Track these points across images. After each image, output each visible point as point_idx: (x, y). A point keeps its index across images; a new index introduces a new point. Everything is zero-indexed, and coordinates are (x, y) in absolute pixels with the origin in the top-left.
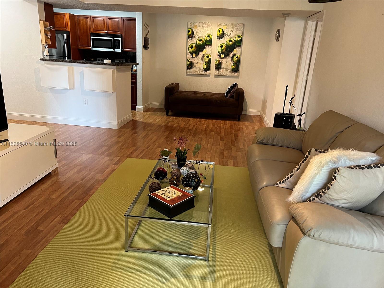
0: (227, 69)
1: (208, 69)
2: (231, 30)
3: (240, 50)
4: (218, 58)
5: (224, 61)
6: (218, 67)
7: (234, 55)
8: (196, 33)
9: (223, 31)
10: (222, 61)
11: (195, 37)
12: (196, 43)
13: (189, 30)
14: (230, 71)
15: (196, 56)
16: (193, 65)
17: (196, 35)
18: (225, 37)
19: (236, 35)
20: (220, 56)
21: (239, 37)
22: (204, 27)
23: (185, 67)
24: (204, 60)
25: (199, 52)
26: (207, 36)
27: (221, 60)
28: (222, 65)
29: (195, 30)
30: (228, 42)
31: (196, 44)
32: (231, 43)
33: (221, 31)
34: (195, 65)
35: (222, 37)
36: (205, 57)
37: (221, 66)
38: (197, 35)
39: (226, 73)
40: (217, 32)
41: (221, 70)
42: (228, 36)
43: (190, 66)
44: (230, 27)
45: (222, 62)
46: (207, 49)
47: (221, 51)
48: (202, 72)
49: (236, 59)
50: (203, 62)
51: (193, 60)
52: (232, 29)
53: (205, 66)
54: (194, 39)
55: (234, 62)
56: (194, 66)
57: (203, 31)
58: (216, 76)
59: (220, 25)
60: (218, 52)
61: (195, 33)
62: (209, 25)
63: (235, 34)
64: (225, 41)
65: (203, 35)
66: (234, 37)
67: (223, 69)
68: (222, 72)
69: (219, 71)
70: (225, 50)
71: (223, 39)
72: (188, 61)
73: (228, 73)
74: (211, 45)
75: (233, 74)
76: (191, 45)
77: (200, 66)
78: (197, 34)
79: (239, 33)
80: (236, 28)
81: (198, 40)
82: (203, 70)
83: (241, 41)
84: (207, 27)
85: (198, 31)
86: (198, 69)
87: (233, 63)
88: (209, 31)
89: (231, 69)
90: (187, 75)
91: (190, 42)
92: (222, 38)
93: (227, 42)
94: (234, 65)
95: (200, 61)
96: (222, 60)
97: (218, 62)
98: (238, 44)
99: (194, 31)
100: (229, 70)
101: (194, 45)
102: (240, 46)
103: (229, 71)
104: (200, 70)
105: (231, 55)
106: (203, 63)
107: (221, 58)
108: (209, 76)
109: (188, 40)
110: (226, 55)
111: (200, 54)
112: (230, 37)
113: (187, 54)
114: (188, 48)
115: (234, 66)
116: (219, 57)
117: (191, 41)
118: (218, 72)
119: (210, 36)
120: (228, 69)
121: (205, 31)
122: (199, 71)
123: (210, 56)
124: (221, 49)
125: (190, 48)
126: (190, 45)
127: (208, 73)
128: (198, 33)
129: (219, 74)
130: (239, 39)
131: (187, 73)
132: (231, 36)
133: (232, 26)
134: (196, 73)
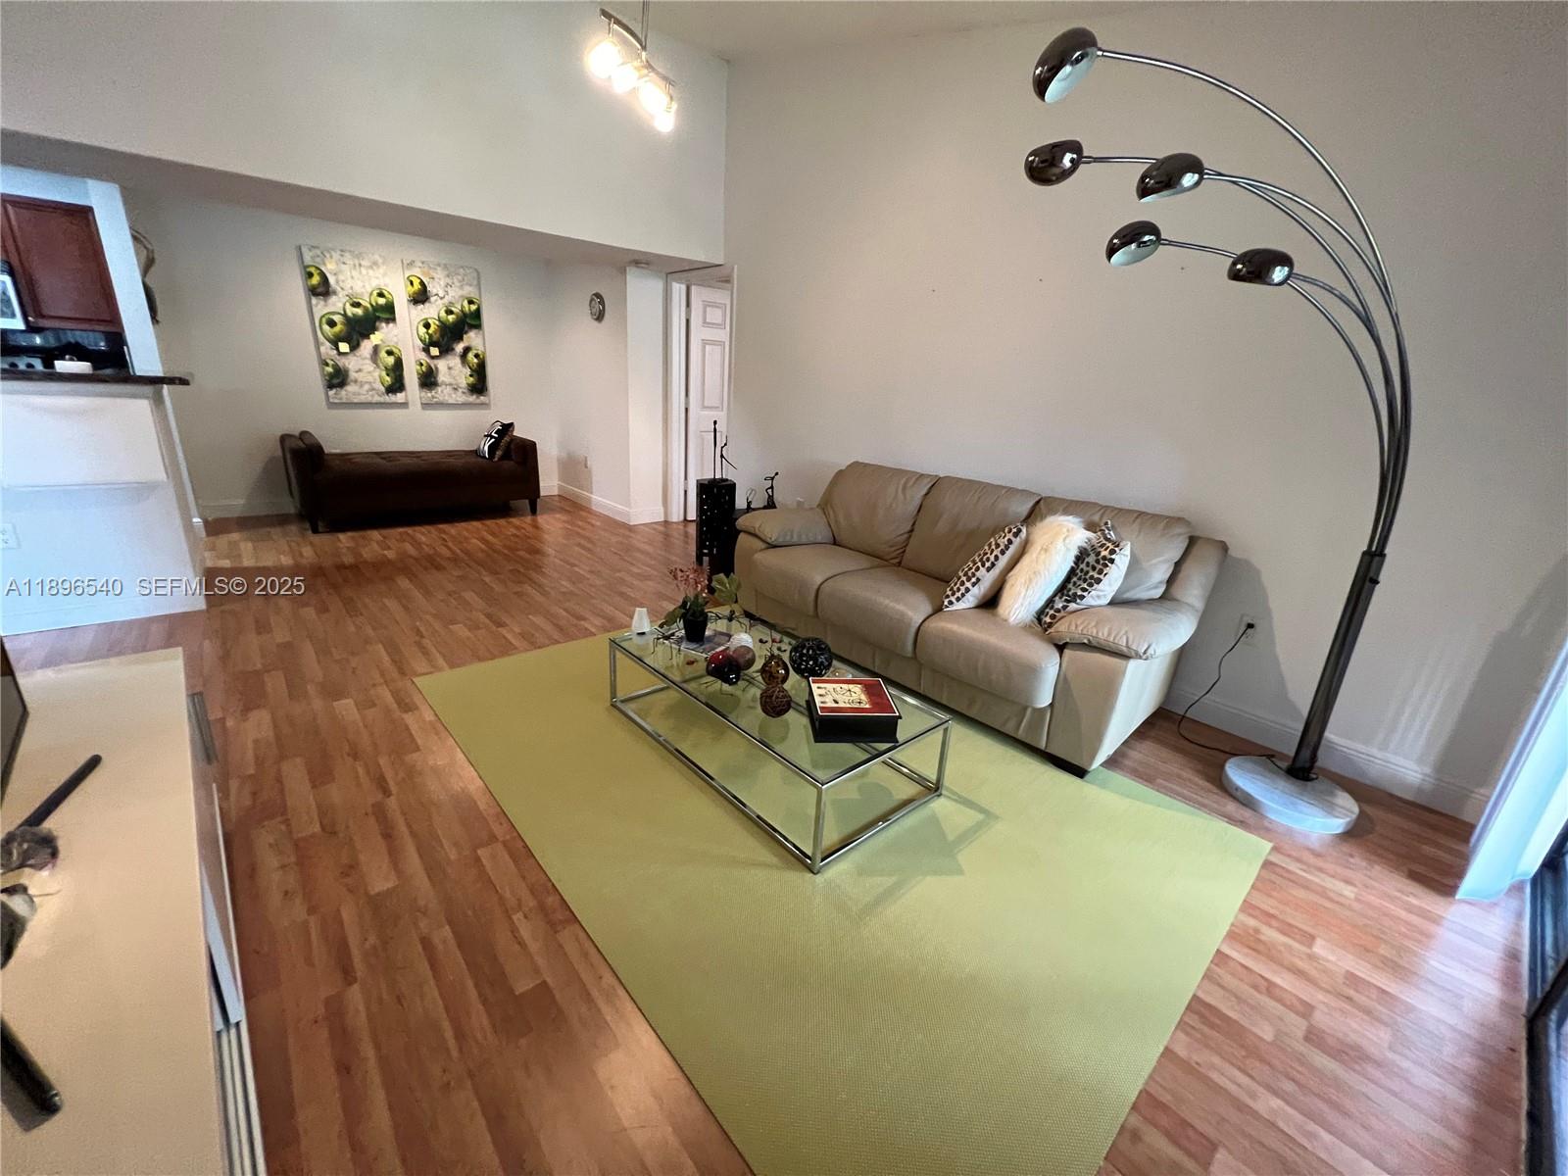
0: (455, 387)
1: (397, 385)
2: (446, 281)
3: (481, 337)
4: (423, 356)
5: (442, 365)
6: (428, 380)
7: (467, 350)
8: (337, 282)
9: (422, 283)
10: (435, 365)
11: (334, 292)
12: (345, 311)
13: (308, 270)
14: (464, 390)
15: (351, 350)
16: (348, 376)
17: (339, 289)
18: (433, 299)
19: (462, 296)
20: (426, 350)
21: (471, 302)
22: (360, 265)
23: (317, 382)
24: (379, 361)
25: (360, 339)
26: (375, 293)
27: (432, 363)
28: (437, 375)
29: (330, 273)
30: (443, 314)
31: (345, 315)
32: (451, 318)
33: (416, 282)
34: (353, 375)
35: (422, 299)
36: (383, 354)
37: (435, 378)
38: (342, 289)
39: (454, 396)
40: (406, 287)
41: (439, 389)
42: (441, 298)
43: (335, 381)
44: (440, 274)
45: (437, 368)
46: (383, 331)
47: (427, 337)
48: (381, 397)
49: (476, 360)
50: (378, 367)
51: (342, 362)
52: (450, 282)
53: (388, 379)
54: (333, 299)
55: (470, 368)
56: (349, 380)
57: (358, 279)
58: (426, 406)
59: (411, 264)
60: (421, 340)
61: (332, 280)
62: (375, 263)
63: (461, 293)
64: (433, 311)
65: (363, 290)
66: (458, 302)
67: (444, 386)
68: (442, 393)
69: (433, 391)
70: (438, 335)
71: (427, 304)
72: (327, 365)
73: (460, 398)
74: (393, 320)
75: (472, 398)
76: (327, 317)
77: (370, 379)
78: (341, 284)
79: (470, 291)
80: (460, 277)
81: (348, 305)
82: (384, 391)
83: (477, 314)
84: (371, 267)
85: (341, 277)
86: (366, 387)
87: (469, 372)
88: (377, 278)
89: (466, 385)
90: (332, 405)
91: (319, 307)
92: (423, 302)
93: (440, 315)
94: (471, 376)
95: (369, 366)
96: (435, 361)
97: (424, 368)
98: (470, 321)
99: (328, 275)
100: (461, 388)
101: (337, 318)
102: (478, 327)
103: (460, 390)
104: (373, 389)
105: (459, 347)
106: (378, 370)
107: (433, 358)
108: (404, 405)
109: (314, 301)
110: (446, 351)
111: (363, 345)
112: (446, 301)
113: (318, 344)
114: (317, 324)
115: (472, 379)
116: (423, 353)
117: (326, 306)
118: (429, 395)
119: (386, 293)
120: (458, 387)
121: (366, 277)
122: (370, 393)
123: (395, 350)
124: (427, 333)
125: (326, 327)
126: (323, 316)
127: (400, 397)
128: (343, 281)
129: (434, 399)
130: (473, 307)
131: (331, 400)
132: (448, 298)
133: (446, 273)
134: (363, 399)
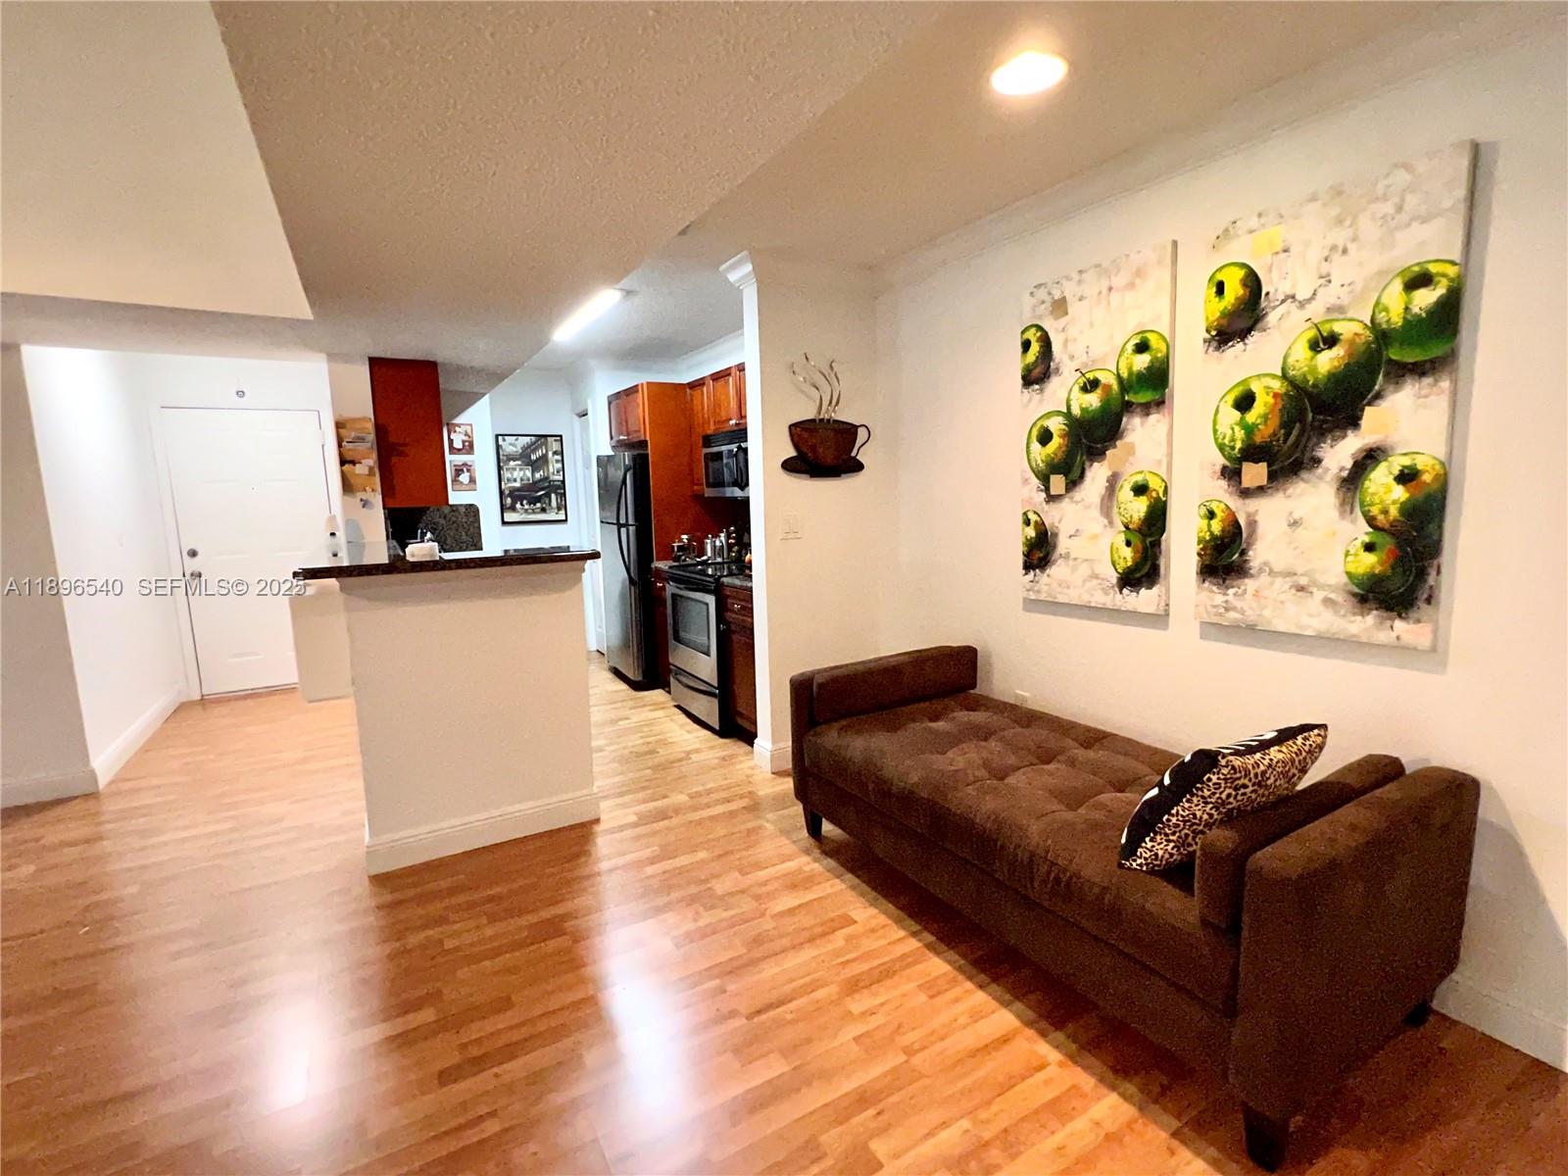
0: (1303, 581)
1: (1143, 572)
2: (1329, 241)
4: (1221, 494)
5: (1271, 513)
6: (1225, 558)
7: (1370, 458)
8: (1066, 341)
9: (1253, 283)
10: (1249, 515)
11: (1057, 370)
12: (1069, 407)
13: (1026, 336)
14: (1333, 596)
15: (1068, 490)
16: (1055, 547)
17: (1065, 360)
18: (1272, 318)
19: (1381, 273)
20: (1232, 475)
21: (1420, 280)
22: (1110, 290)
23: (1013, 555)
24: (1115, 510)
25: (1087, 464)
26: (1130, 347)
27: (1243, 509)
28: (1250, 545)
29: (1057, 330)
30: (1301, 355)
31: (1068, 414)
32: (1328, 361)
33: (1232, 280)
34: (1063, 544)
35: (1243, 324)
36: (1125, 493)
37: (1243, 553)
38: (1072, 357)
39: (1292, 610)
40: (1208, 301)
41: (1249, 584)
42: (1302, 305)
43: (1038, 555)
44: (1315, 229)
45: (1253, 524)
47: (1240, 434)
48: (1106, 594)
49: (1400, 493)
50: (1111, 523)
51: (1052, 515)
52: (1340, 237)
53: (1127, 552)
54: (1054, 384)
55: (1371, 521)
56: (1056, 555)
57: (1103, 324)
58: (1213, 630)
59: (1226, 236)
60: (1221, 448)
61: (1056, 348)
62: (1138, 272)
64: (1270, 354)
65: (1110, 350)
67: (1264, 579)
68: (1256, 598)
69: (1231, 591)
70: (1274, 423)
71: (1255, 338)
72: (1028, 523)
73: (1314, 616)
74: (1163, 402)
75: (1367, 625)
76: (1039, 424)
77: (1094, 553)
78: (1071, 347)
79: (1424, 243)
80: (1388, 208)
81: (1076, 389)
82: (1115, 581)
83: (1447, 318)
85: (1072, 332)
86: (1084, 570)
87: (1362, 532)
88: (1139, 307)
89: (1345, 579)
90: (1033, 605)
91: (1031, 406)
92: (1243, 334)
93: (1291, 361)
94: (1369, 548)
95: (1095, 522)
96: (1253, 504)
97: (1216, 526)
98: (1403, 352)
99: (1052, 335)
100: (1321, 587)
101: (1055, 424)
102: (1439, 366)
103: (1319, 595)
104: (1096, 576)
105: (1339, 454)
106: (1111, 532)
107: (1246, 493)
108: (1159, 619)
109: (1027, 397)
110: (1289, 467)
111: (1089, 474)
112: (1316, 311)
114: (1025, 444)
115: (1371, 559)
116: (1223, 483)
117: (1041, 401)
118: (1219, 599)
119: (1153, 340)
120: (1315, 583)
121: (1117, 315)
122: (1089, 584)
123: (1155, 484)
124: (1242, 424)
125: (1036, 446)
126: (1035, 424)
127: (1145, 599)
128: (1076, 340)
129: (1233, 615)
130: (1425, 299)
131: (1025, 594)
132: (1329, 296)
133: (1334, 212)
134: (1077, 595)
